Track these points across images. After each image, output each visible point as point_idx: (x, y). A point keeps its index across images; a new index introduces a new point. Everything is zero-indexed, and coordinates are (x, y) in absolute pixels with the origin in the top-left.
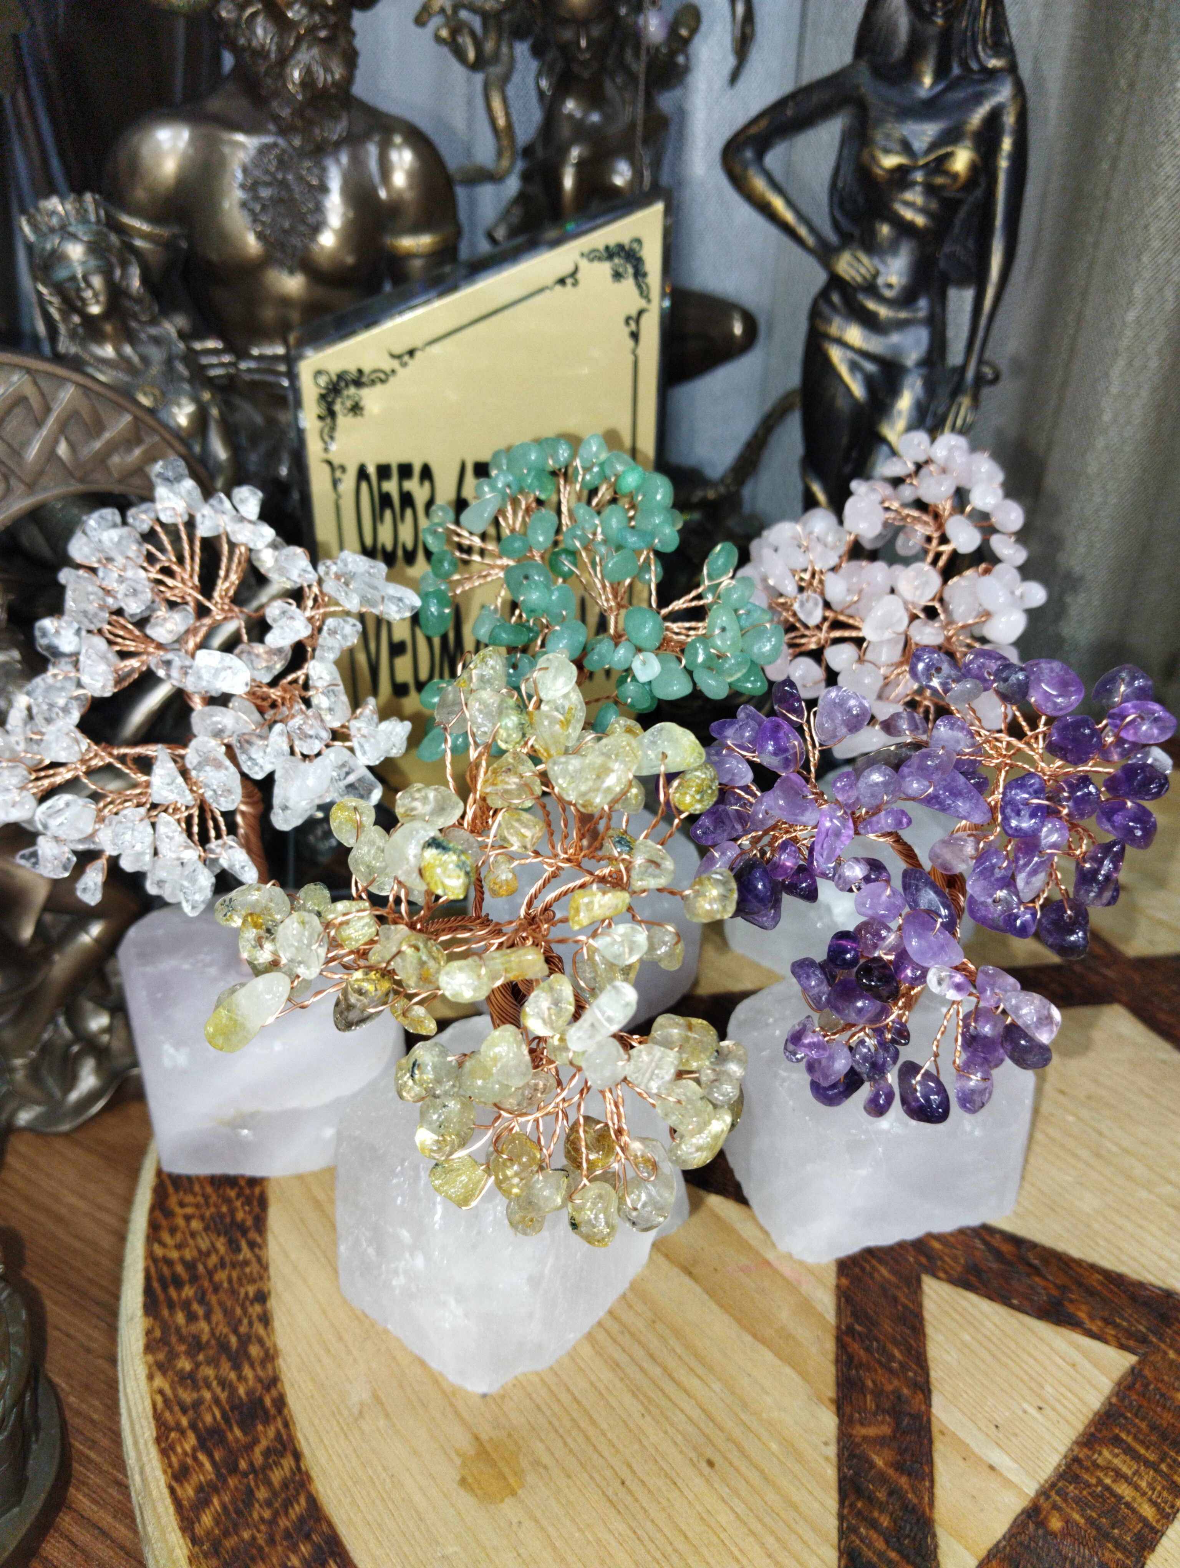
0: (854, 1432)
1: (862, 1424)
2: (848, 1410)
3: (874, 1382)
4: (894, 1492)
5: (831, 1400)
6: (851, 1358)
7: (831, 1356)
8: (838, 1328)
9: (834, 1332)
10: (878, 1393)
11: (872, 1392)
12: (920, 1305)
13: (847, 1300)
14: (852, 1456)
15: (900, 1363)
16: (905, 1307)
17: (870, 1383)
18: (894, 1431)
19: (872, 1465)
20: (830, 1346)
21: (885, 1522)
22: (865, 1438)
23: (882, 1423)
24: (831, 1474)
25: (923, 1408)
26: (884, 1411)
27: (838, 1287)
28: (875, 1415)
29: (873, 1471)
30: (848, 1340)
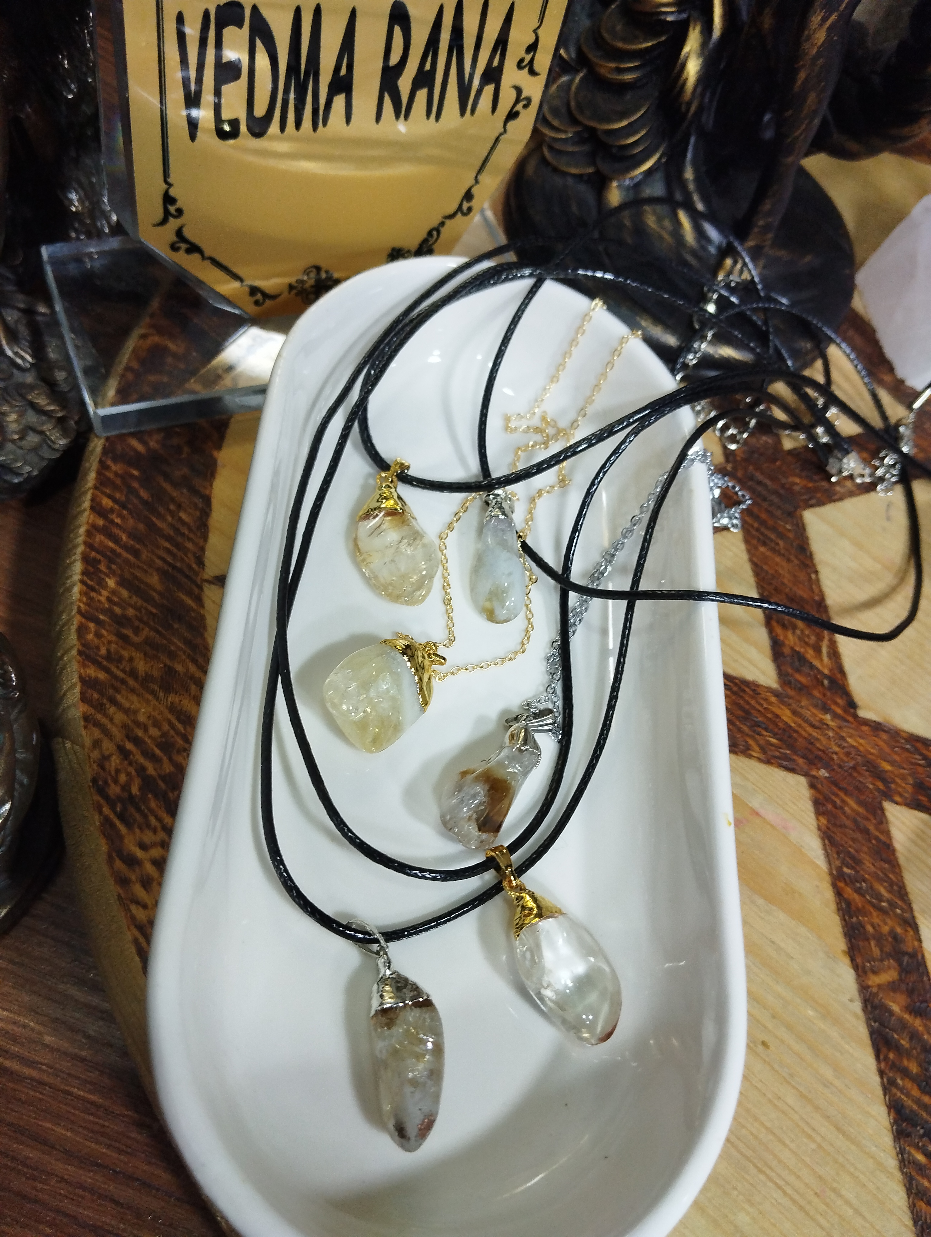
0: (870, 983)
1: (875, 973)
2: (859, 960)
3: (873, 925)
4: (914, 1036)
5: (844, 952)
6: (848, 903)
7: (833, 906)
8: (831, 874)
9: (828, 878)
10: (879, 938)
11: (874, 937)
12: (888, 834)
13: (830, 842)
14: (874, 1007)
15: (888, 901)
16: (877, 838)
17: (870, 928)
18: (900, 974)
19: (891, 1013)
20: (829, 894)
21: (914, 1068)
22: (879, 986)
23: (889, 968)
24: (862, 1030)
25: (916, 943)
26: (889, 956)
27: (819, 828)
28: (882, 960)
29: (894, 1018)
30: (841, 884)
